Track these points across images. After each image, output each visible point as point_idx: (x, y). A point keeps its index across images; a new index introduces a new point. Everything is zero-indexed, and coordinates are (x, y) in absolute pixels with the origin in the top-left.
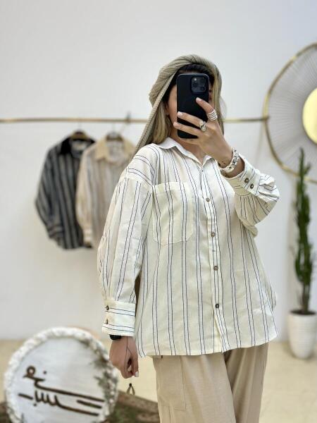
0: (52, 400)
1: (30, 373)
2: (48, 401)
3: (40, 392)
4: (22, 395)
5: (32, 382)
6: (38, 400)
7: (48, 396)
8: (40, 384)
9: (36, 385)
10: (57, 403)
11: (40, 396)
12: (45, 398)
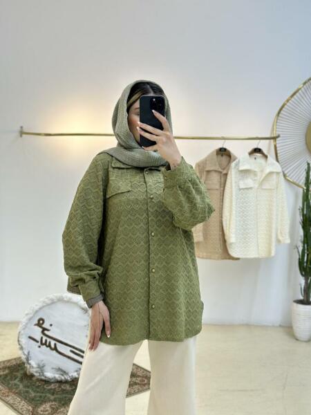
0: (53, 346)
1: (40, 323)
2: (49, 346)
3: (44, 338)
4: (30, 338)
6: (42, 344)
7: (50, 343)
8: (46, 332)
9: (43, 332)
10: (55, 349)
11: (44, 342)
12: (48, 344)
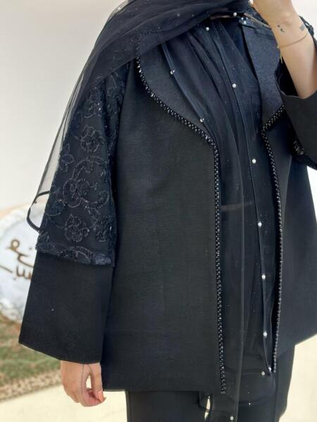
1: (14, 245)
5: (16, 255)
6: (19, 275)
8: (23, 259)
9: (19, 259)
